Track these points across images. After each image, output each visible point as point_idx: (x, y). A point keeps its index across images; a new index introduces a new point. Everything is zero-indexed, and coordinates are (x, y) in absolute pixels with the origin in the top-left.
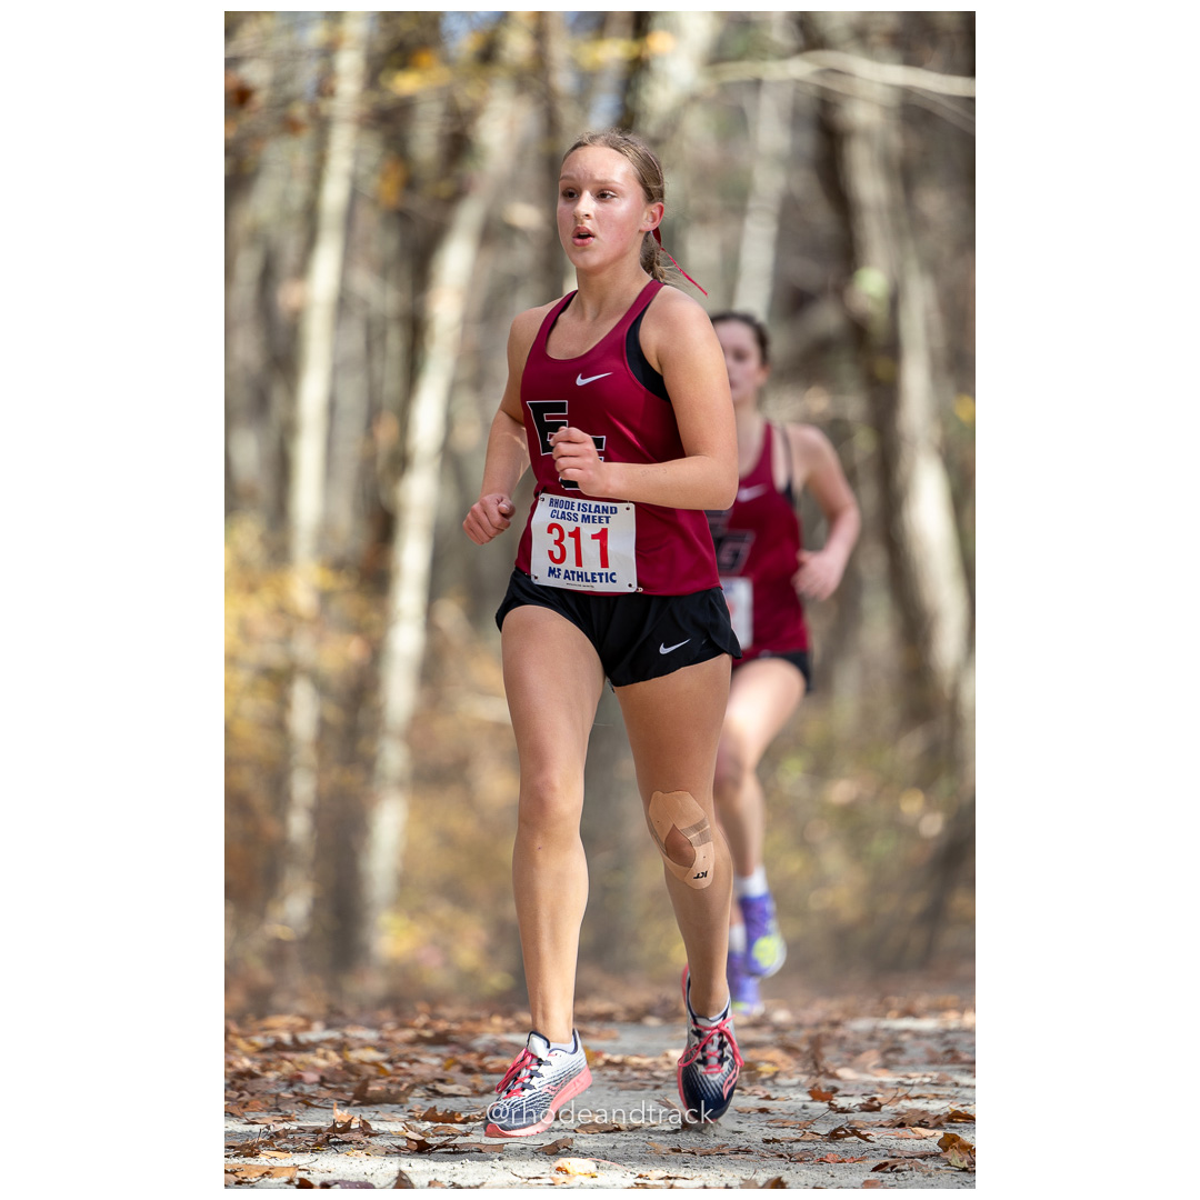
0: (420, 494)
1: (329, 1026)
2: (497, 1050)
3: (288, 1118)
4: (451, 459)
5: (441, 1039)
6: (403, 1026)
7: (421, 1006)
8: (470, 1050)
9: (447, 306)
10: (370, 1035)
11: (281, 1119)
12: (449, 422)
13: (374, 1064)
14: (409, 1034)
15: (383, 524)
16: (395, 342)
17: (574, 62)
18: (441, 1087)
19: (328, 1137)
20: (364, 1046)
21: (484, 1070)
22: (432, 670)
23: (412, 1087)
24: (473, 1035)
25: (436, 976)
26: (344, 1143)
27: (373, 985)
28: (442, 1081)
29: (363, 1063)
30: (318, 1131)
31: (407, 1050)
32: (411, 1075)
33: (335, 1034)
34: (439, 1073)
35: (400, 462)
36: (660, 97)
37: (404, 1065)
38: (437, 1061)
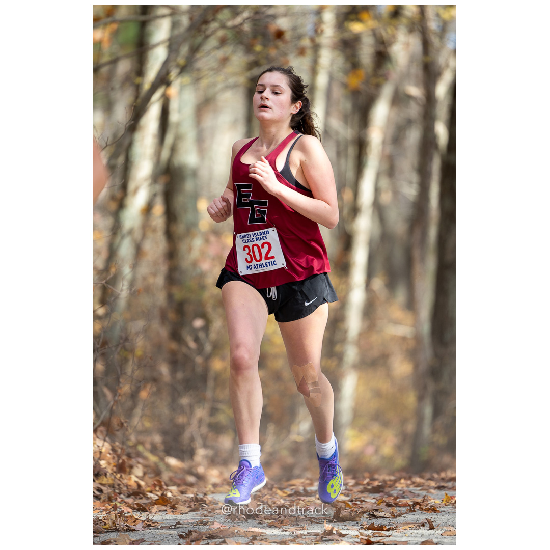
0: (364, 226)
2: (403, 495)
3: (303, 529)
4: (378, 207)
5: (376, 490)
6: (357, 484)
7: (366, 474)
8: (390, 496)
9: (376, 136)
11: (299, 529)
12: (377, 191)
13: (344, 502)
14: (361, 487)
15: (347, 241)
16: (352, 151)
18: (376, 513)
19: (322, 538)
21: (397, 505)
22: (369, 310)
23: (363, 513)
24: (392, 488)
25: (373, 460)
26: (330, 540)
28: (377, 510)
29: (338, 501)
30: (317, 535)
31: (360, 495)
32: (362, 507)
34: (375, 506)
35: (355, 211)
37: (358, 503)
38: (374, 501)
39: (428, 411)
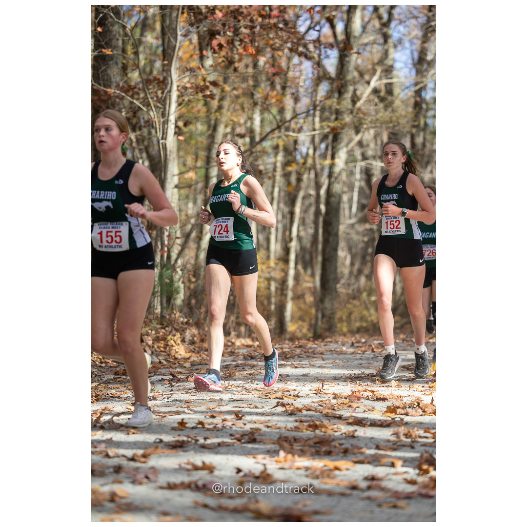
0: (294, 245)
1: (279, 345)
2: (311, 348)
4: (299, 238)
5: (300, 347)
6: (293, 345)
7: (296, 340)
8: (305, 349)
9: (298, 210)
10: (287, 346)
12: (298, 231)
13: (288, 352)
14: (294, 346)
15: (287, 250)
16: (288, 216)
17: (321, 164)
20: (286, 348)
21: (308, 352)
22: (297, 278)
23: (295, 356)
24: (306, 346)
25: (299, 335)
27: (288, 336)
28: (301, 354)
29: (286, 351)
31: (294, 349)
33: (280, 346)
34: (300, 353)
35: (291, 240)
36: (337, 170)
37: (294, 352)
38: (299, 351)
39: (320, 315)
